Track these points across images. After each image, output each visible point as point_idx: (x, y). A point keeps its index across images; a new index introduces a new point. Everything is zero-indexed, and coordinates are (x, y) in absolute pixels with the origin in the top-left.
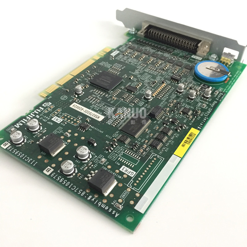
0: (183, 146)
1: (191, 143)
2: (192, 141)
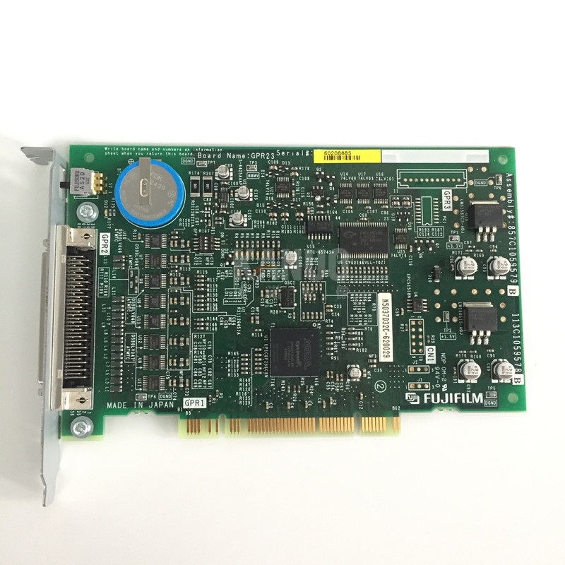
0: (358, 158)
1: (345, 151)
2: (341, 151)
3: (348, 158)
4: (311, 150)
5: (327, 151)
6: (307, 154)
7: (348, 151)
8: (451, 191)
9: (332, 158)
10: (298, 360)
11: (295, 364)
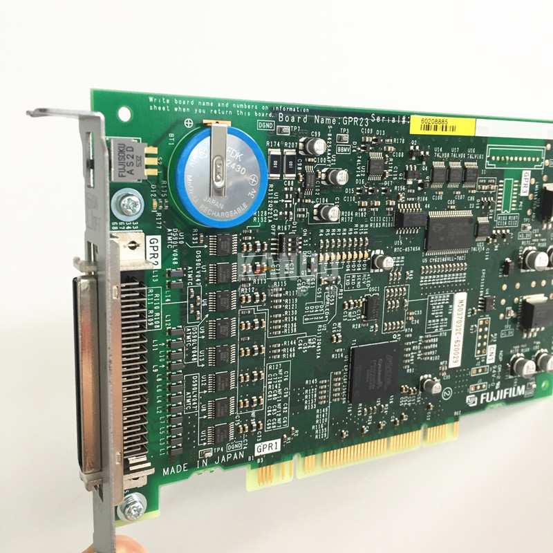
0: (453, 129)
1: (441, 118)
2: (438, 118)
3: (444, 129)
4: (408, 116)
5: (425, 117)
6: (404, 122)
7: (445, 118)
8: (530, 172)
9: (428, 128)
10: (379, 380)
11: (376, 385)
